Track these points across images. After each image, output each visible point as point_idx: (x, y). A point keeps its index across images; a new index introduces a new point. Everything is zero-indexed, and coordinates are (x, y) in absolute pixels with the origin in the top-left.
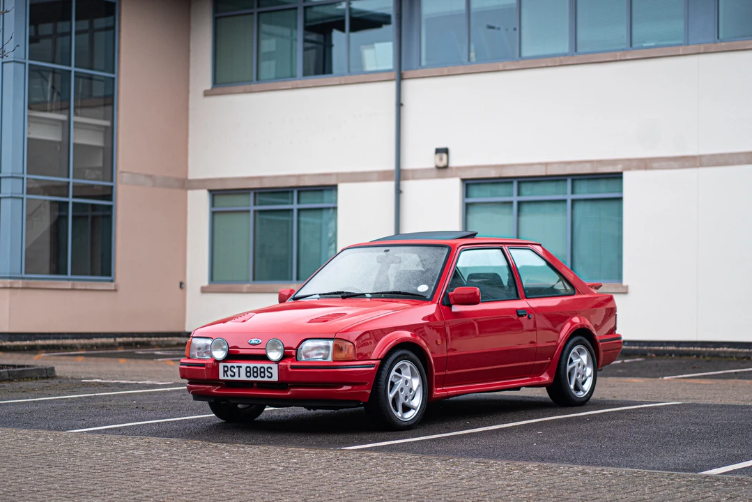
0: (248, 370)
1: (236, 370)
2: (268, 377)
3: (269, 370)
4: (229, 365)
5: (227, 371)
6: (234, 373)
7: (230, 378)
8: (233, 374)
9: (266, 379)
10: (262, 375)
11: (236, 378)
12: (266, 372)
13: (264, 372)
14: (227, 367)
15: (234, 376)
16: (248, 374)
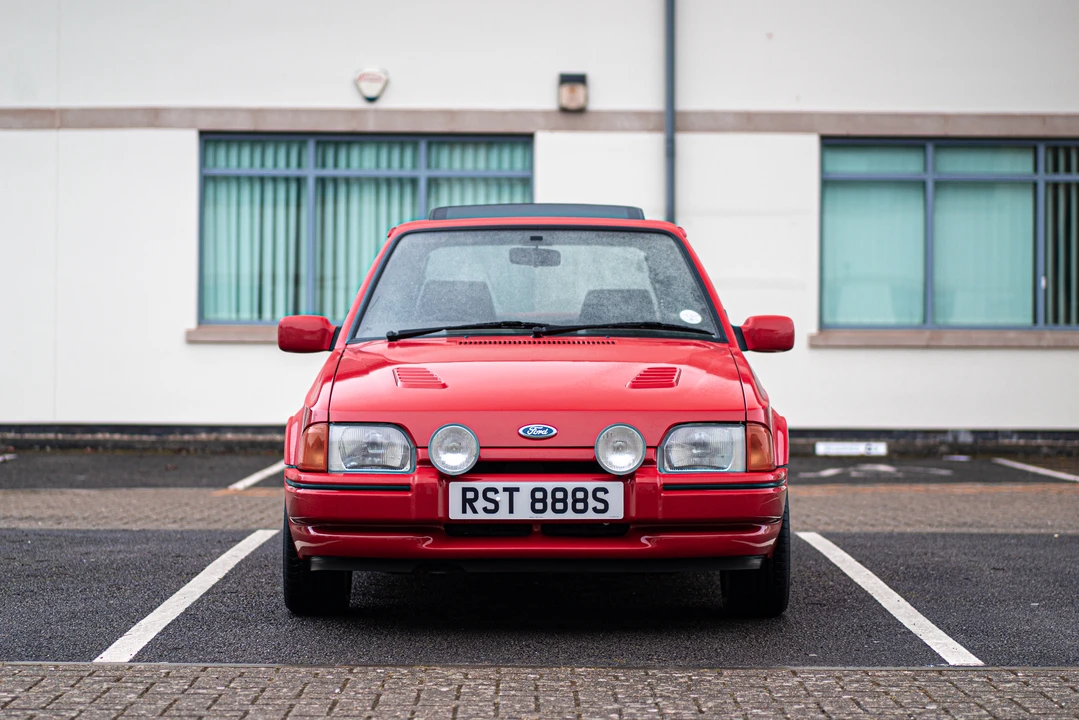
0: (539, 495)
1: (502, 498)
2: (595, 510)
3: (600, 495)
4: (480, 485)
5: (476, 498)
6: (496, 503)
7: (482, 516)
8: (491, 506)
9: (590, 515)
10: (580, 506)
11: (503, 514)
12: (591, 500)
13: (584, 500)
14: (474, 490)
15: (495, 510)
16: (539, 506)
